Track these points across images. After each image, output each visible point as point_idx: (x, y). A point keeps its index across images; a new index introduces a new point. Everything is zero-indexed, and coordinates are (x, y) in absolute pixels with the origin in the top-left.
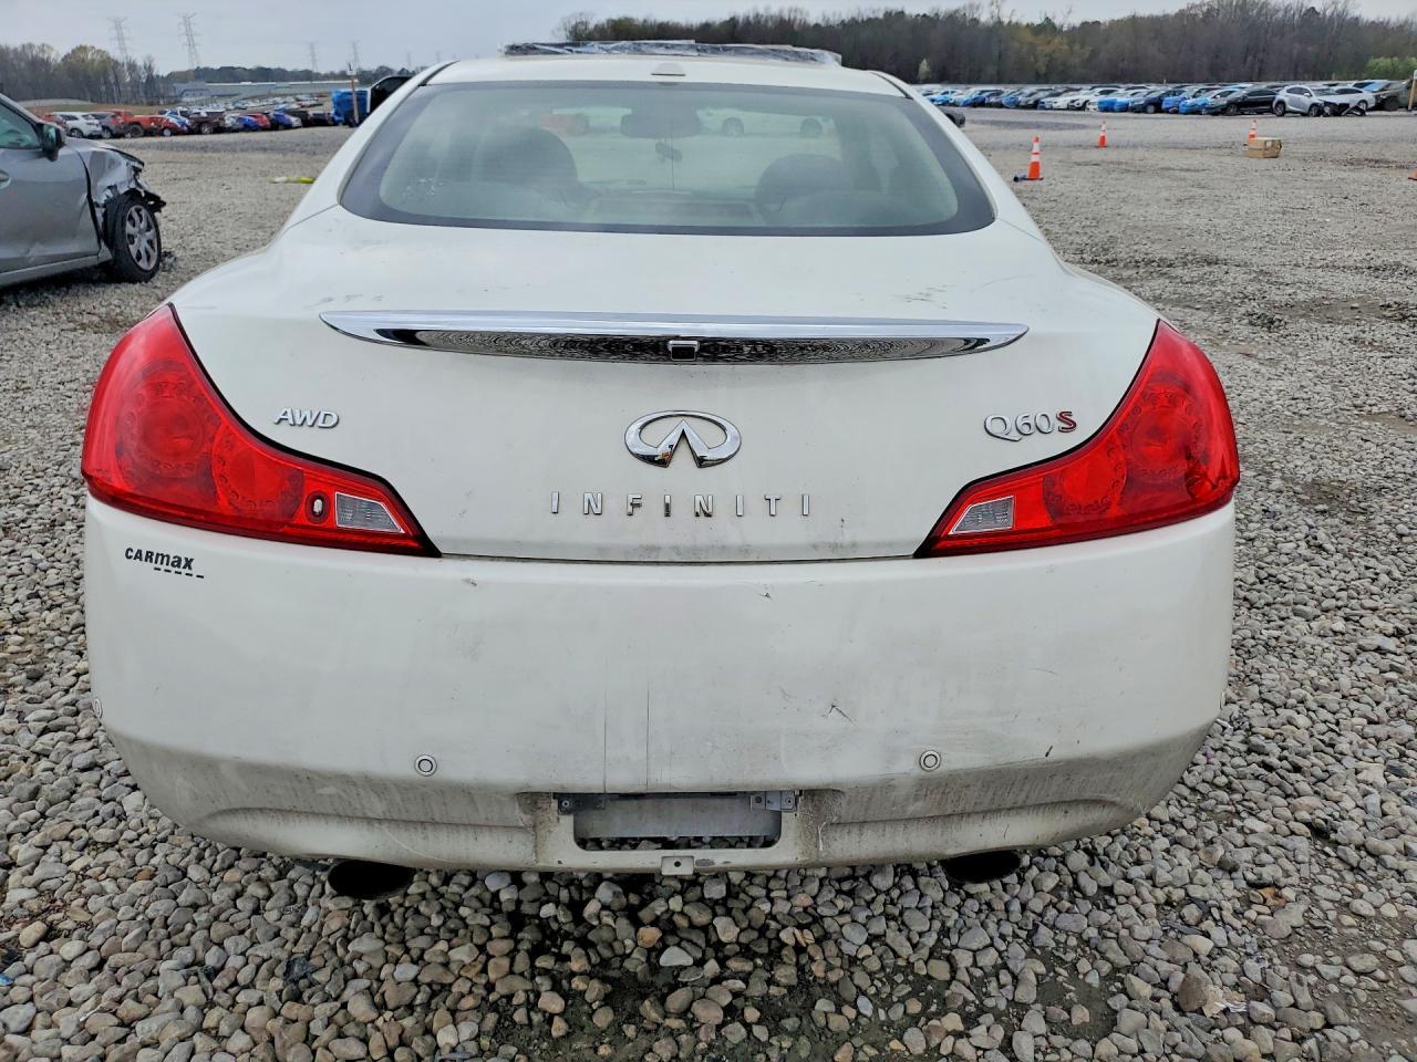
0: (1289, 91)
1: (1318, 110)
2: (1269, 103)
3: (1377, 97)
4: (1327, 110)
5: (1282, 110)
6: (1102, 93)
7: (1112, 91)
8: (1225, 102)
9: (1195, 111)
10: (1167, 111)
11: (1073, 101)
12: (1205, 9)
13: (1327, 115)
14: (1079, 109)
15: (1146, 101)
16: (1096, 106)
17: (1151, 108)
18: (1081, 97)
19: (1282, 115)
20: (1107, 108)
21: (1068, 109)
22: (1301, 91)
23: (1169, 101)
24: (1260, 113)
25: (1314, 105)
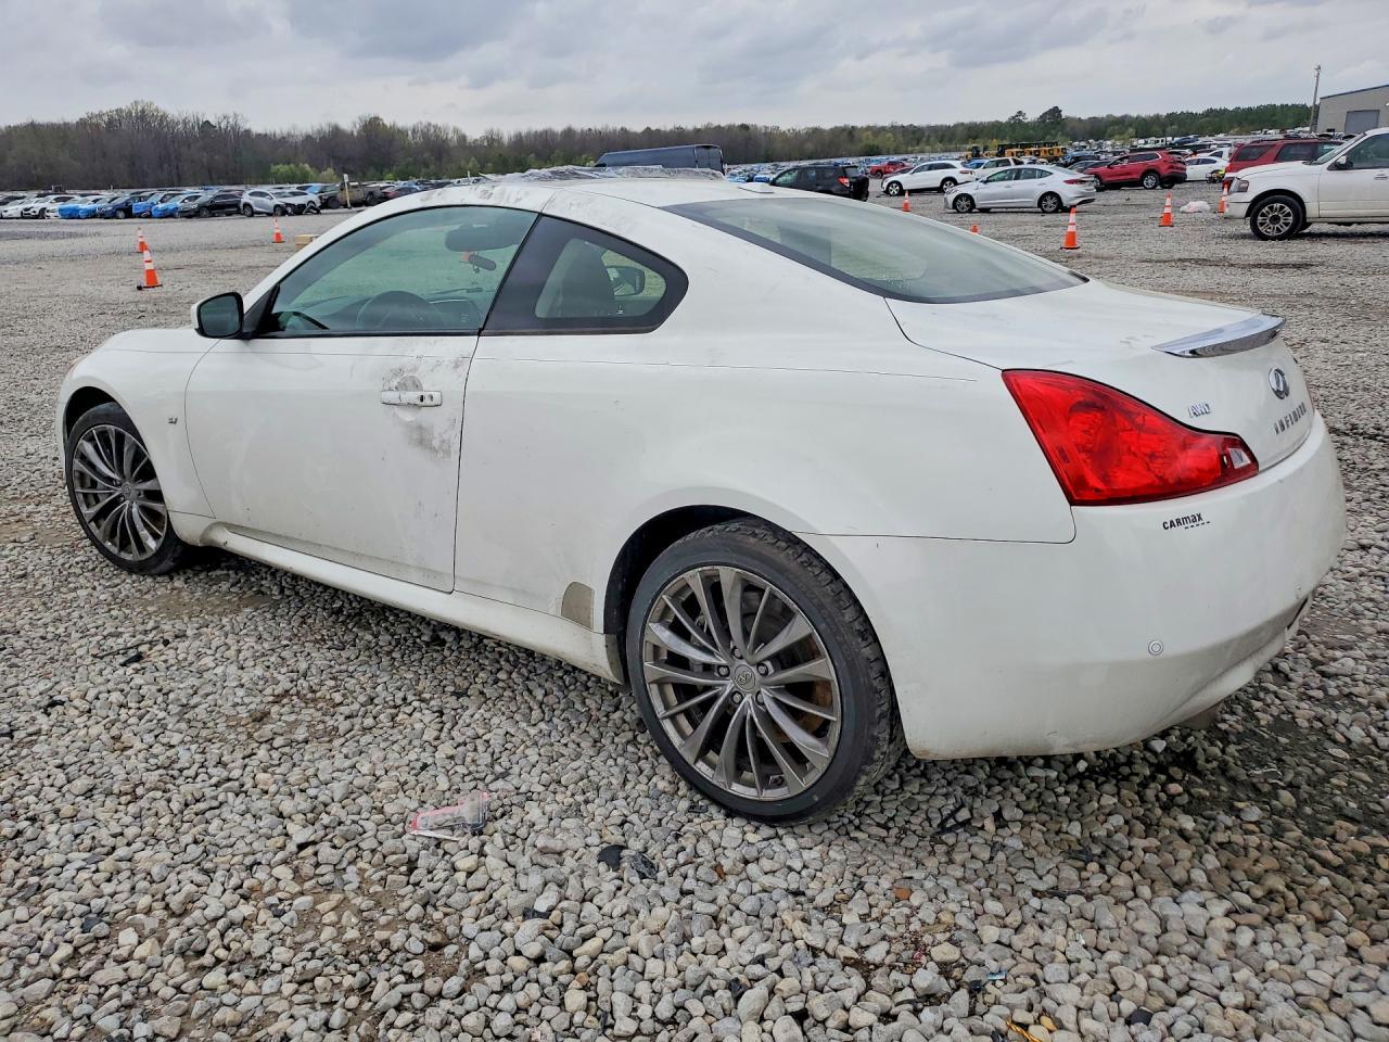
0: (251, 194)
1: (281, 210)
2: (236, 205)
3: (320, 198)
4: (289, 210)
5: (249, 211)
6: (57, 200)
7: (70, 198)
8: (196, 206)
9: (168, 215)
10: (139, 216)
11: (27, 210)
12: (106, 118)
13: (290, 215)
14: (36, 217)
15: (114, 207)
16: (57, 214)
17: (121, 214)
18: (35, 204)
19: (251, 216)
20: (72, 215)
21: (23, 217)
22: (262, 194)
23: (137, 207)
24: (229, 214)
25: (277, 206)
